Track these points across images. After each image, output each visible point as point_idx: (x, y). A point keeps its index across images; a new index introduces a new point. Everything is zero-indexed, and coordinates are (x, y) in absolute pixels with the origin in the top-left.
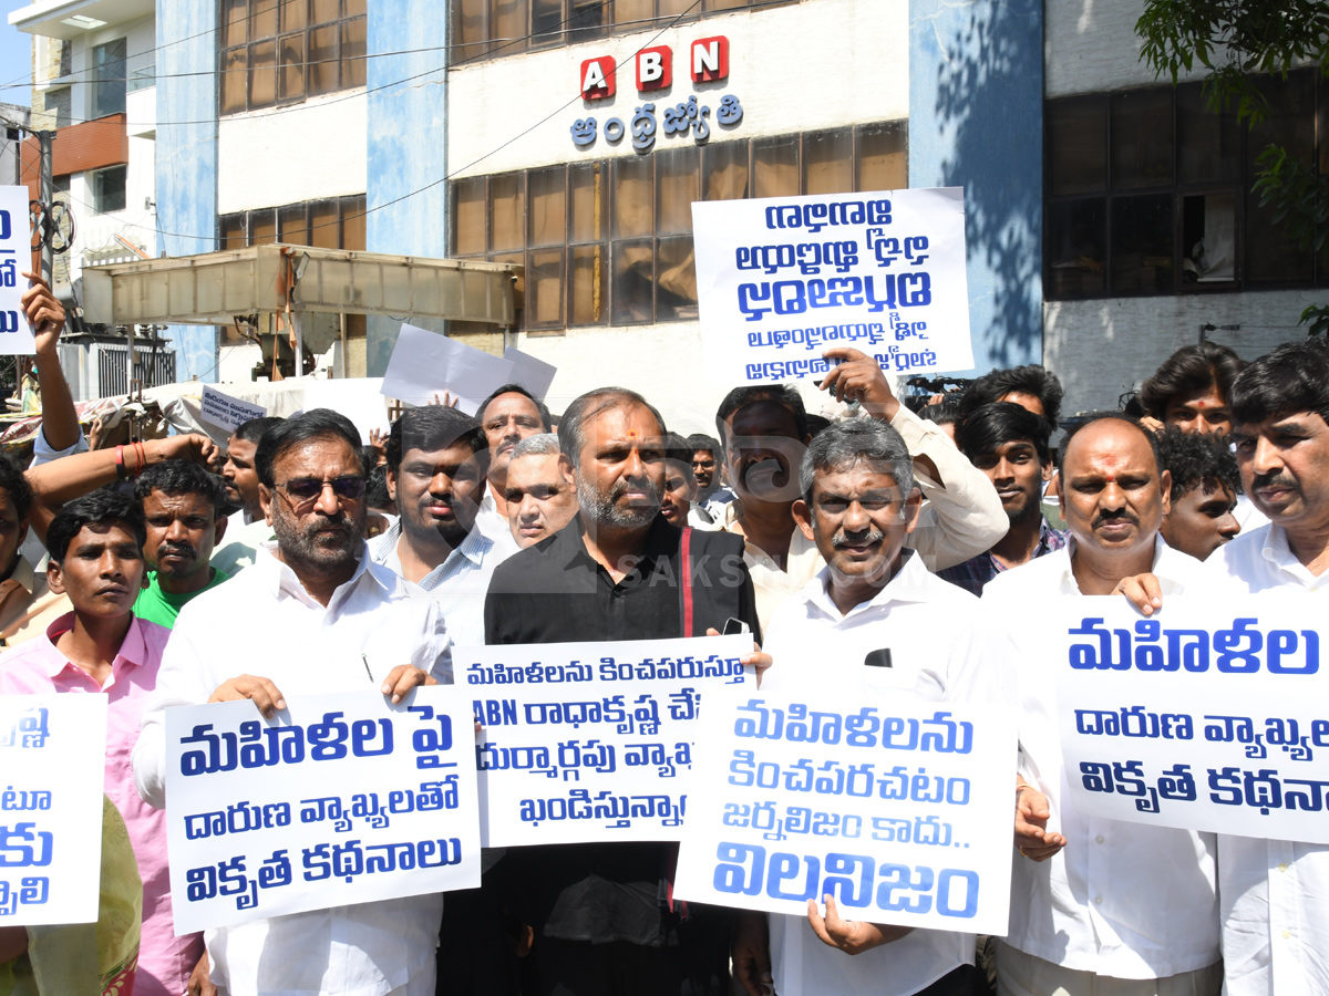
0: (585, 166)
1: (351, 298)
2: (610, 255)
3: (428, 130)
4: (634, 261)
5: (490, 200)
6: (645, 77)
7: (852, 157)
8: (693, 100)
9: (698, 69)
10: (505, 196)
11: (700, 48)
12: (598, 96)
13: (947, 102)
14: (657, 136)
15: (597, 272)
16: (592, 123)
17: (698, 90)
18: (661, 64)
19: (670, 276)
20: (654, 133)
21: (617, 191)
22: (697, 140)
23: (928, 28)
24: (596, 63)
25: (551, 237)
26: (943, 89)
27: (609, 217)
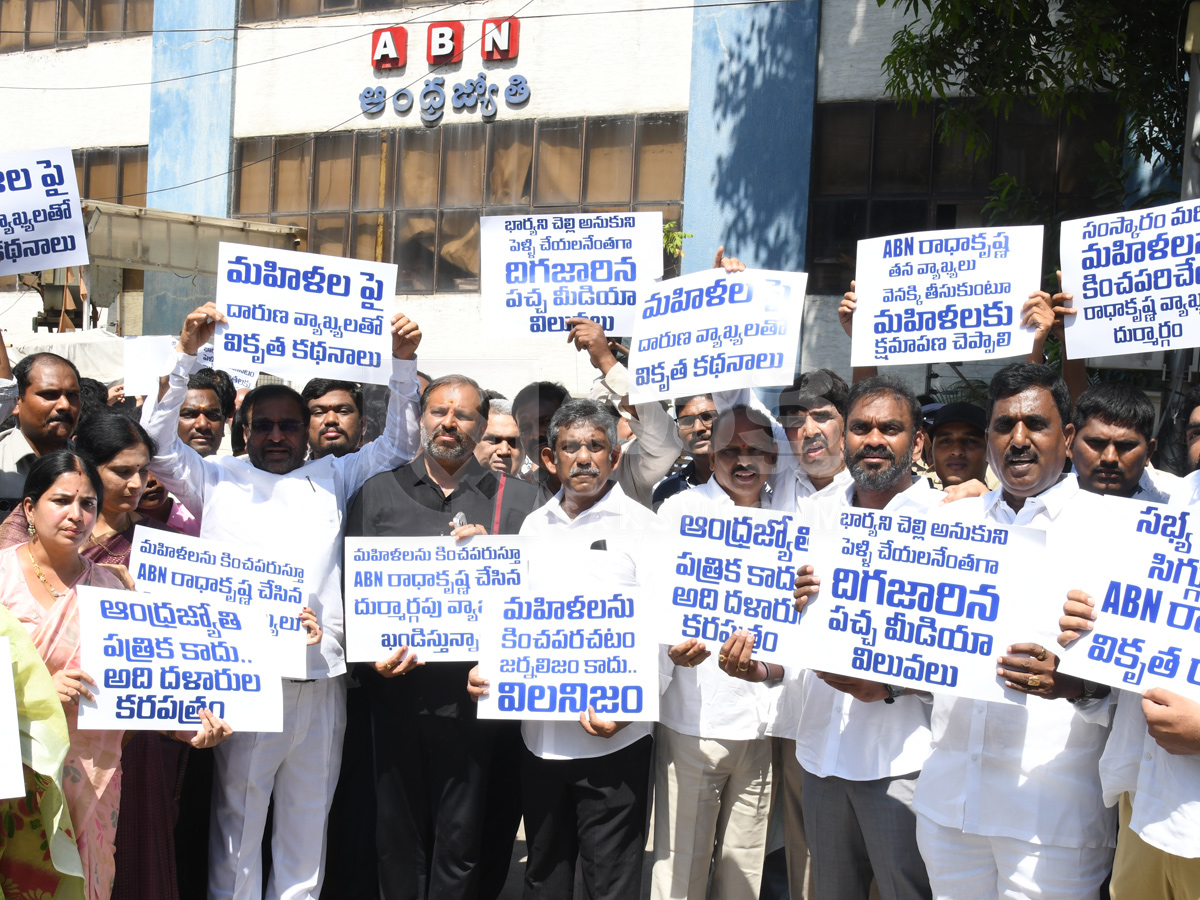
0: (372, 134)
1: (139, 254)
2: (394, 224)
3: (214, 87)
4: (417, 231)
5: (275, 161)
6: (436, 51)
7: (632, 145)
8: (483, 77)
9: (489, 47)
10: (291, 158)
11: (490, 26)
12: (388, 65)
13: (725, 100)
14: (445, 110)
15: (380, 240)
16: (381, 92)
17: (488, 68)
18: (452, 39)
19: (452, 248)
20: (442, 106)
21: (403, 162)
22: (484, 117)
23: (711, 27)
24: (388, 33)
25: (335, 203)
26: (721, 88)
27: (394, 186)
